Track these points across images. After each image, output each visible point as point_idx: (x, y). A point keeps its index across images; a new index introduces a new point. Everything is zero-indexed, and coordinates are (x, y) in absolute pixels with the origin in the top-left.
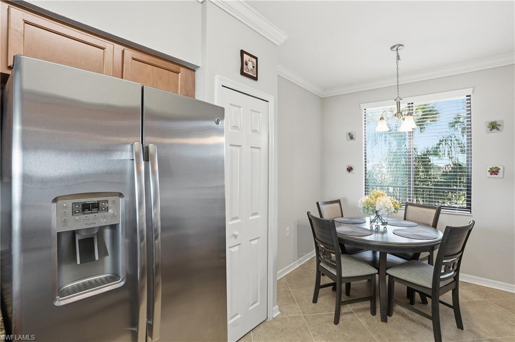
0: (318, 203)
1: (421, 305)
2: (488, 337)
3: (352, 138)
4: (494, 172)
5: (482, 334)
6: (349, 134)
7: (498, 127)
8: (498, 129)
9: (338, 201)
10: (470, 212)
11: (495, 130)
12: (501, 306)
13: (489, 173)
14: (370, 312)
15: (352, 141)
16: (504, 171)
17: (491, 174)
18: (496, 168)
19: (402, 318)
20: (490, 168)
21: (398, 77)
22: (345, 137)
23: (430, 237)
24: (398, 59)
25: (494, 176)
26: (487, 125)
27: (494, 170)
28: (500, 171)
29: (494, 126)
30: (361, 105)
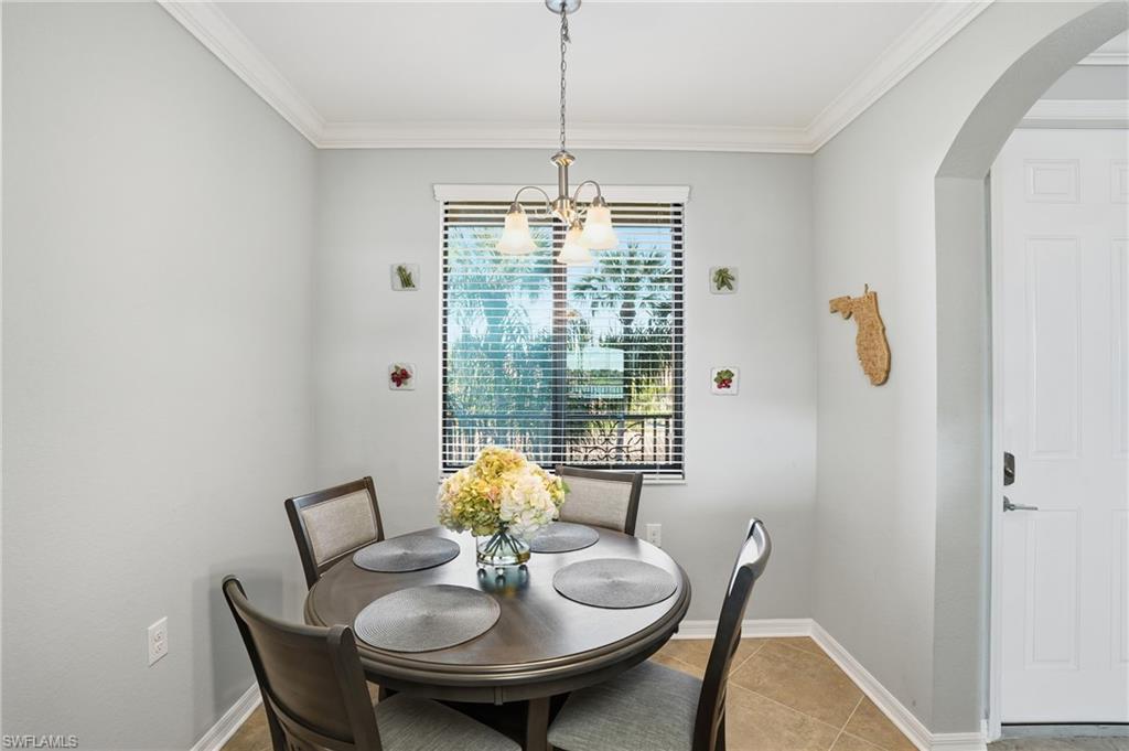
0: (289, 505)
3: (407, 282)
4: (724, 380)
6: (401, 270)
7: (731, 282)
8: (730, 288)
9: (366, 484)
10: (681, 476)
11: (725, 288)
13: (715, 384)
15: (408, 293)
16: (739, 378)
17: (720, 387)
18: (728, 371)
20: (719, 373)
22: (386, 279)
24: (566, 37)
25: (725, 390)
26: (713, 275)
27: (725, 377)
28: (733, 378)
29: (723, 279)
30: (436, 187)
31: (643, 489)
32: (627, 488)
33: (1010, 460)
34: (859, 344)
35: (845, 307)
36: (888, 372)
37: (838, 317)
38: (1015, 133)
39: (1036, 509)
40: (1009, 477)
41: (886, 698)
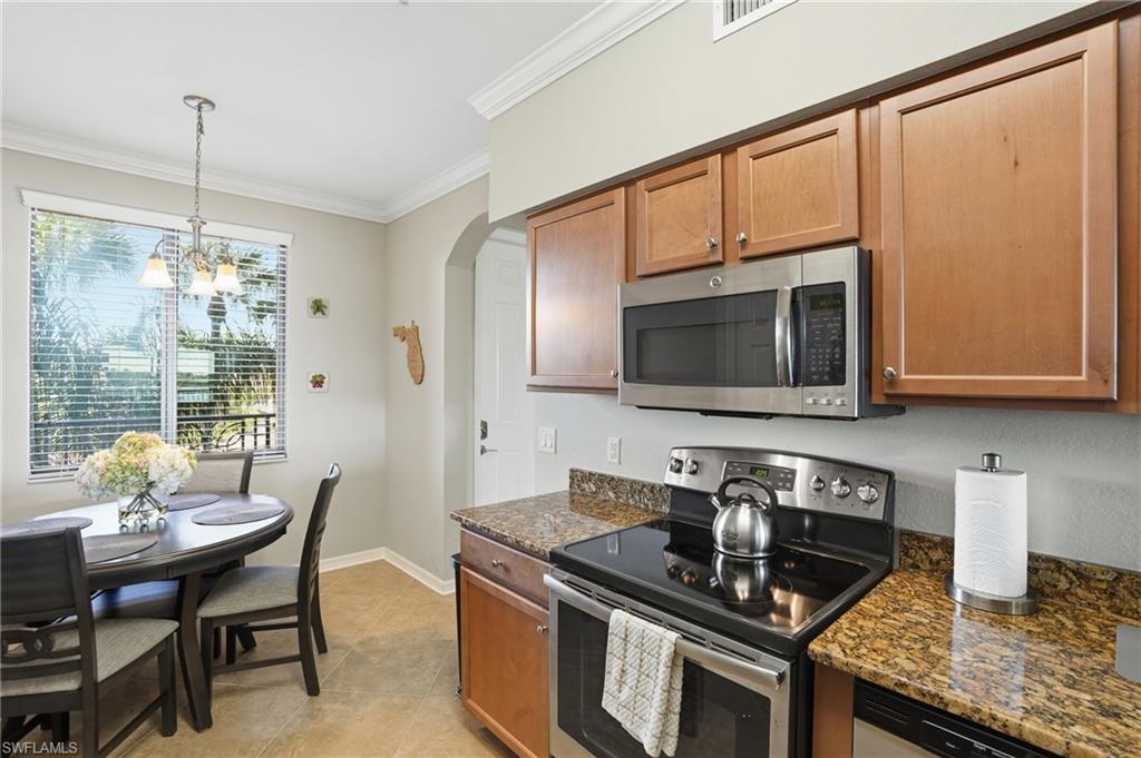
1: (245, 655)
2: (356, 641)
4: (318, 382)
5: (349, 643)
7: (324, 310)
8: (324, 314)
10: (283, 456)
11: (319, 314)
12: (341, 593)
13: (311, 385)
14: (159, 736)
16: (328, 381)
17: (314, 387)
18: (320, 375)
19: (231, 698)
20: (314, 376)
21: (198, 170)
23: (269, 512)
24: (201, 130)
25: (318, 389)
26: (310, 304)
27: (319, 379)
28: (325, 381)
29: (318, 307)
30: (23, 192)
31: (253, 468)
32: (241, 463)
33: (484, 425)
34: (408, 357)
35: (401, 334)
36: (423, 376)
37: (398, 339)
38: (487, 243)
39: (496, 451)
40: (484, 435)
41: (416, 570)
